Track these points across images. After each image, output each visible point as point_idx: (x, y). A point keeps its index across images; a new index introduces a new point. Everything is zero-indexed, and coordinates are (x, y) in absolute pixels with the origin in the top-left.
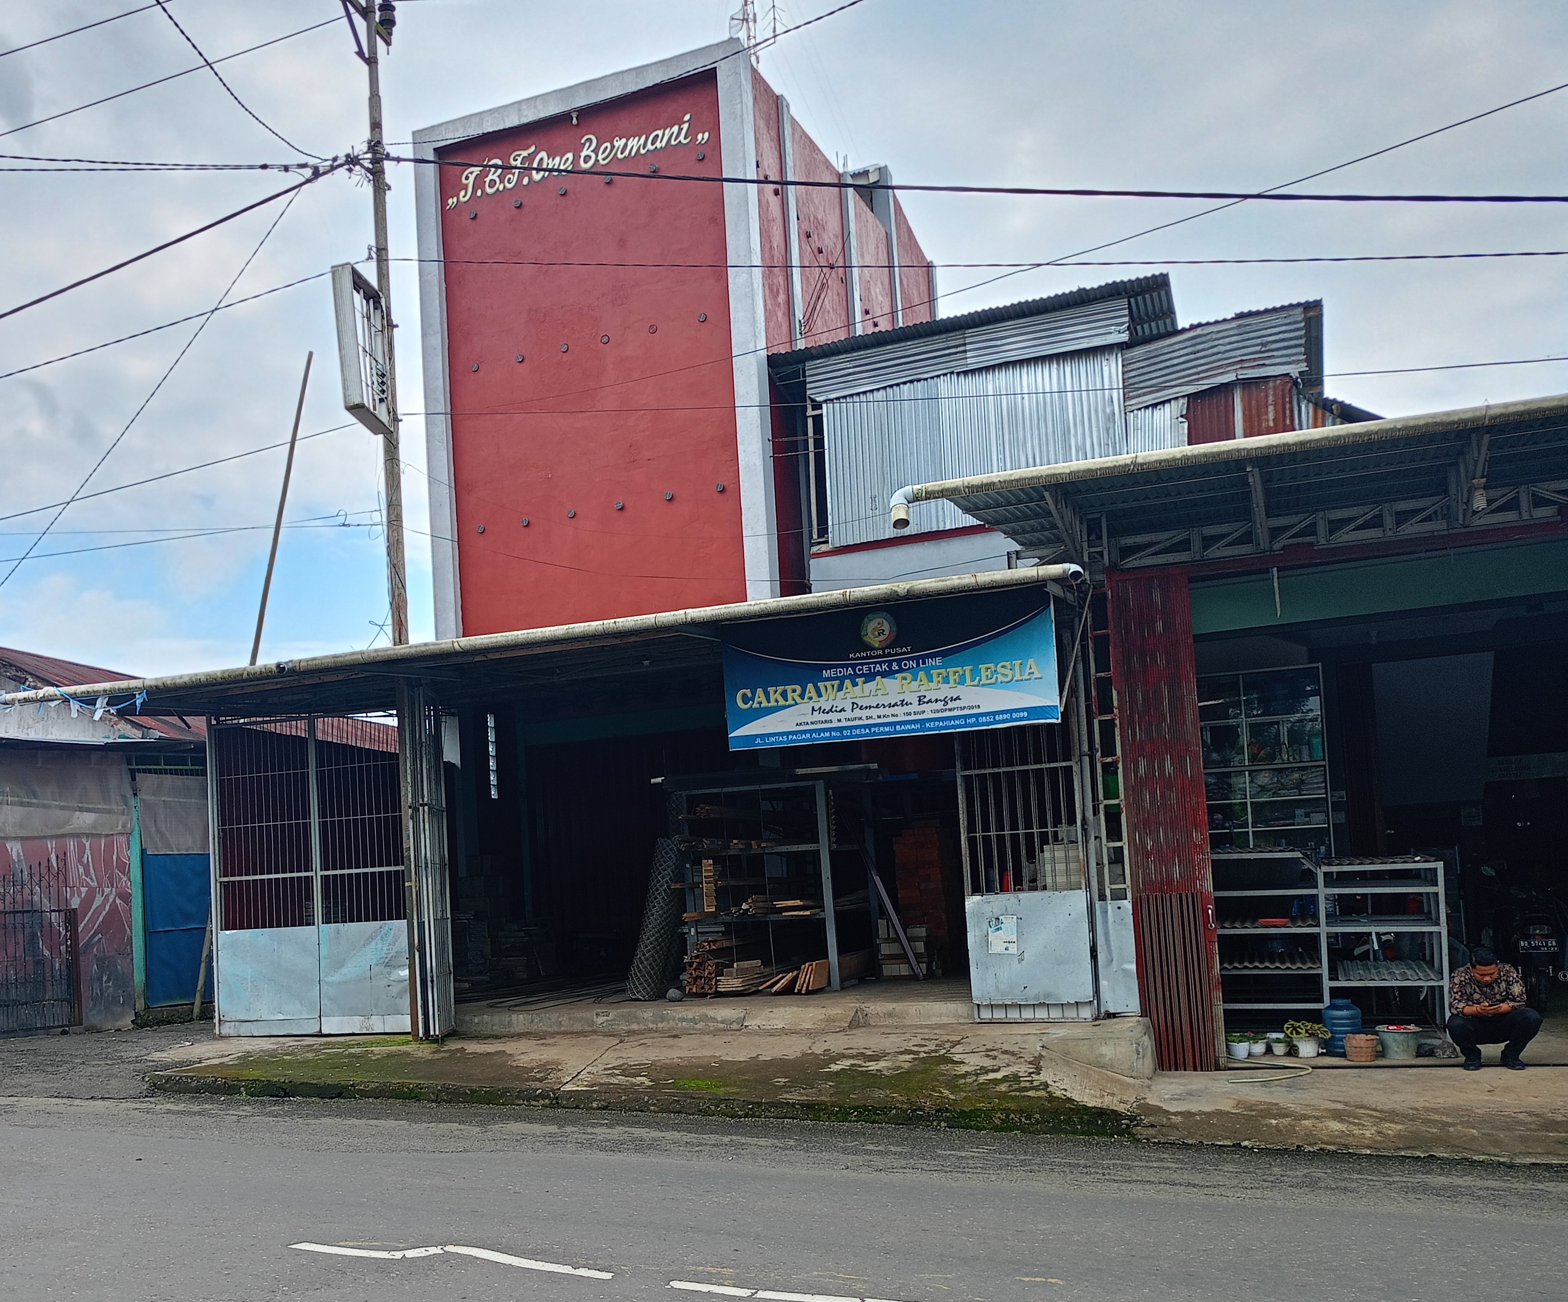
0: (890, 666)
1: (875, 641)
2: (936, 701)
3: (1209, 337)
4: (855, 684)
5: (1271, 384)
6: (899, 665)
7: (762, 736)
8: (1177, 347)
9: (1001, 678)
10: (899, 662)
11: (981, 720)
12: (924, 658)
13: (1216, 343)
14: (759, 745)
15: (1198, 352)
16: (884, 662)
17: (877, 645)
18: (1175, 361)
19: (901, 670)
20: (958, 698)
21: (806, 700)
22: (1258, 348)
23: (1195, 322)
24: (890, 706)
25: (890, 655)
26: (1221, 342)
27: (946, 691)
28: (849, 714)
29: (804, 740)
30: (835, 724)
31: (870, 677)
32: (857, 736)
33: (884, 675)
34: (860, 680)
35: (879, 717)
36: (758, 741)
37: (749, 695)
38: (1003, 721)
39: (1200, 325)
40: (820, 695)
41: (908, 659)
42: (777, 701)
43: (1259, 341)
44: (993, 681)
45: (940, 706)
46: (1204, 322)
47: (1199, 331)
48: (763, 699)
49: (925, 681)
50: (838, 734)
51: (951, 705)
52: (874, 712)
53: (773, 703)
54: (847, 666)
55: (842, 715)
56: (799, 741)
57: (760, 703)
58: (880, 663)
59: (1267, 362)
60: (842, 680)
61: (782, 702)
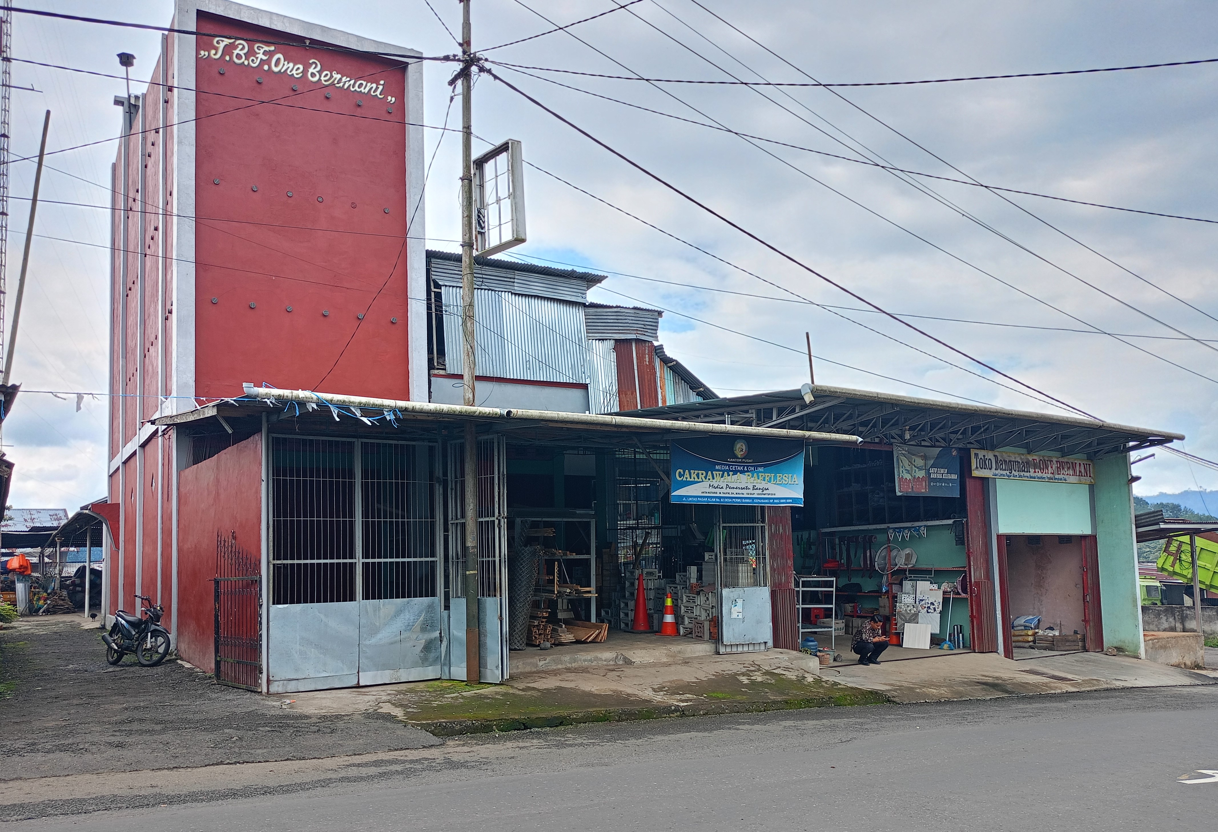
0: (744, 468)
1: (739, 454)
2: (760, 489)
3: (624, 314)
4: (729, 475)
5: (647, 345)
6: (747, 468)
7: (687, 497)
8: (610, 314)
9: (784, 482)
10: (748, 466)
11: (775, 501)
12: (758, 466)
13: (626, 318)
14: (685, 501)
15: (619, 319)
16: (742, 466)
17: (739, 456)
18: (609, 321)
19: (748, 471)
20: (768, 489)
21: (707, 480)
22: (643, 326)
23: (618, 305)
24: (742, 489)
25: (744, 462)
26: (628, 318)
27: (763, 485)
28: (724, 490)
29: (704, 501)
30: (718, 495)
31: (735, 472)
32: (726, 502)
33: (742, 472)
34: (731, 473)
35: (737, 494)
36: (684, 499)
37: (682, 473)
38: (783, 503)
39: (619, 307)
40: (713, 479)
41: (751, 466)
42: (694, 478)
43: (643, 323)
44: (781, 483)
45: (760, 491)
46: (622, 306)
47: (618, 310)
48: (688, 476)
49: (756, 478)
50: (719, 500)
51: (765, 492)
52: (735, 491)
53: (692, 479)
54: (726, 465)
55: (722, 491)
56: (702, 502)
57: (687, 478)
58: (740, 466)
59: (646, 334)
60: (724, 471)
61: (696, 479)
